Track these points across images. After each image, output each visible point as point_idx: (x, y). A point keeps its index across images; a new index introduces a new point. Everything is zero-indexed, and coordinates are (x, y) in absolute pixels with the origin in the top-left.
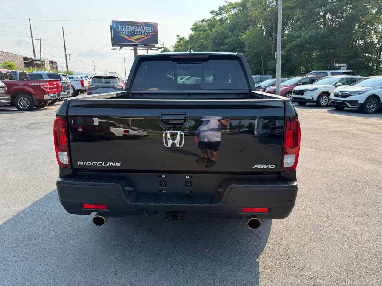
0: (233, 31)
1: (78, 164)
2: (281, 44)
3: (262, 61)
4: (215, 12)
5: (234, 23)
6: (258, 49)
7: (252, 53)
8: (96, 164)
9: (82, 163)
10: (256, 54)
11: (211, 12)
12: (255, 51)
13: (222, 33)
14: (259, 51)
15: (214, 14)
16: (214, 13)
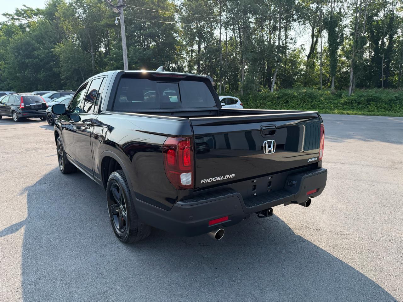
0: (42, 42)
1: (202, 182)
2: (127, 63)
3: (83, 78)
4: (10, 15)
5: (42, 33)
6: (76, 64)
7: (71, 68)
8: (216, 179)
9: (205, 180)
10: (75, 69)
11: (5, 15)
12: (73, 67)
13: (28, 44)
14: (79, 67)
15: (8, 18)
16: (7, 16)
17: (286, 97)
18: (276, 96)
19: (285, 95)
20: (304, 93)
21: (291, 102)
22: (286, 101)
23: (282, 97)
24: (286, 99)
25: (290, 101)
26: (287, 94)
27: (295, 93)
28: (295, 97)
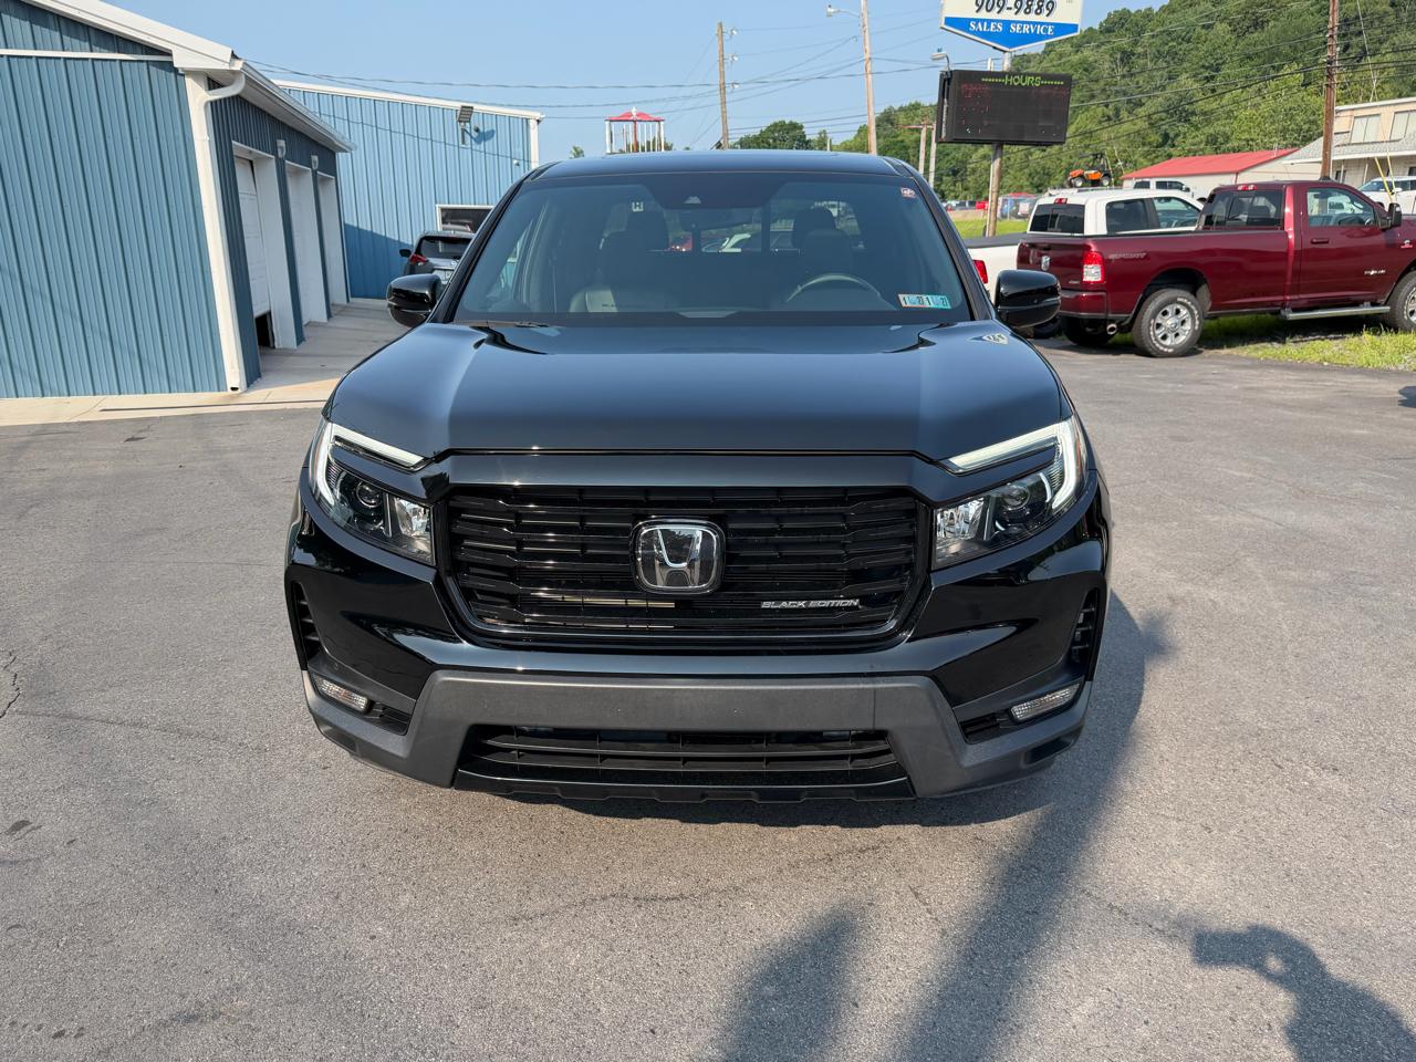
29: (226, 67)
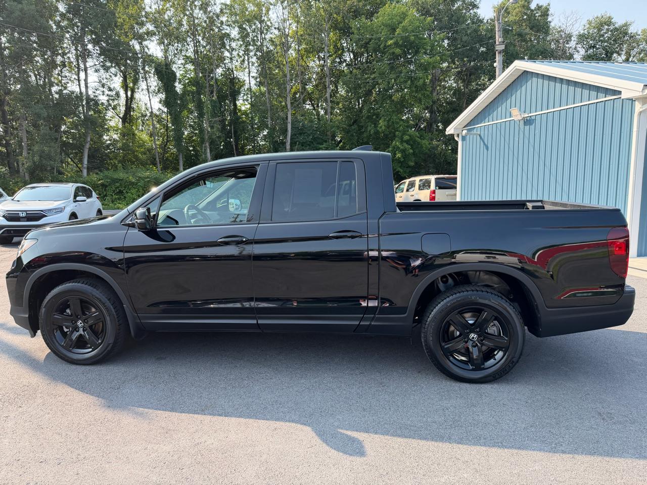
17: (118, 185)
18: (100, 182)
19: (114, 181)
20: (146, 178)
21: (127, 193)
22: (118, 191)
23: (109, 185)
24: (118, 187)
25: (124, 191)
26: (117, 179)
27: (131, 178)
28: (132, 184)
29: (641, 94)
